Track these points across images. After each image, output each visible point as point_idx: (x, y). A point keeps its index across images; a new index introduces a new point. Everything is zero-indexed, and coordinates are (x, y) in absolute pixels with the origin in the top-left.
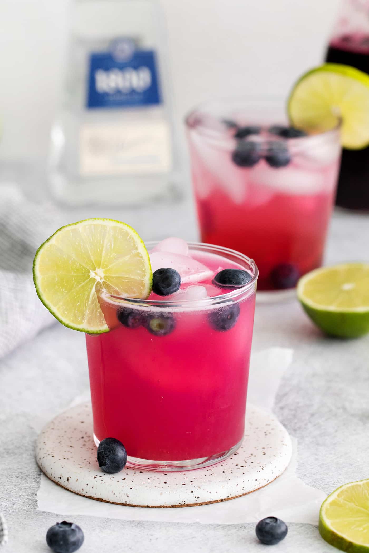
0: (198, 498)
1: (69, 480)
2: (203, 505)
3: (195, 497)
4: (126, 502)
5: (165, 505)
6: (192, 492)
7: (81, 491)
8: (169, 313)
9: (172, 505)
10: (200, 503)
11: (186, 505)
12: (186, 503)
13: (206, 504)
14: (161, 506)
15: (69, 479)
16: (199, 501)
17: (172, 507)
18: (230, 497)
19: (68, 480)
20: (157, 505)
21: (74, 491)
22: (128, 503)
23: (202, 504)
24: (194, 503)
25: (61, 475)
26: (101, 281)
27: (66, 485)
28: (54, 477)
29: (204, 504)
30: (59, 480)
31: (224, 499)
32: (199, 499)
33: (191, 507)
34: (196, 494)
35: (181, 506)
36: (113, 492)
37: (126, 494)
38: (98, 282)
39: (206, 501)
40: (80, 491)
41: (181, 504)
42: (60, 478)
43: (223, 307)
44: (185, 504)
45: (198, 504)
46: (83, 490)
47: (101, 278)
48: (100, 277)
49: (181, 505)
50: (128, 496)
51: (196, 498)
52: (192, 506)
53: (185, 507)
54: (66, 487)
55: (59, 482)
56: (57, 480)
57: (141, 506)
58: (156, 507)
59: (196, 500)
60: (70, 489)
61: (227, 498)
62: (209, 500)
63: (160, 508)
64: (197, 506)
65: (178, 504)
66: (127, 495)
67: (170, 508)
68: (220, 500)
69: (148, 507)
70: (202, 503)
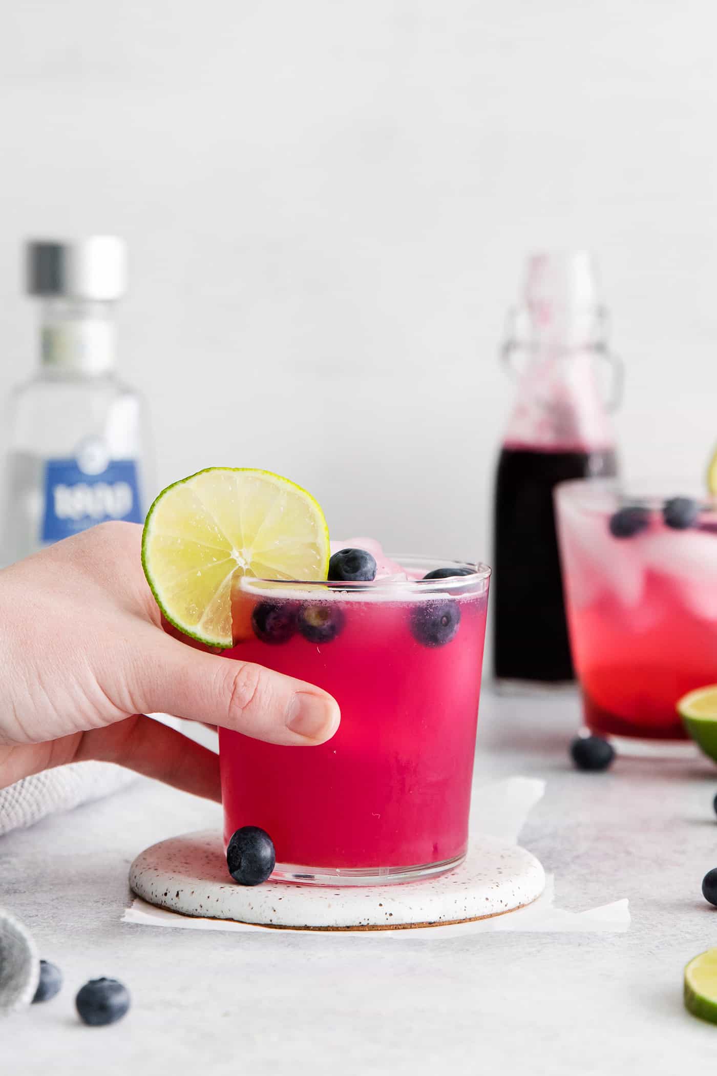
0: (391, 915)
1: (180, 896)
2: (399, 929)
3: (386, 914)
4: (271, 921)
5: (335, 925)
6: (381, 905)
7: (199, 909)
8: (347, 603)
9: (348, 925)
10: (393, 925)
11: (371, 925)
12: (371, 923)
13: (404, 928)
14: (329, 926)
15: (180, 893)
16: (392, 921)
17: (347, 929)
18: (444, 919)
19: (177, 895)
20: (323, 926)
21: (187, 913)
22: (275, 922)
23: (396, 927)
24: (383, 924)
25: (167, 890)
26: (245, 568)
27: (174, 904)
28: (156, 896)
29: (400, 927)
30: (164, 898)
31: (433, 921)
32: (392, 917)
33: (378, 930)
34: (387, 908)
35: (361, 928)
36: (250, 904)
37: (271, 908)
38: (240, 567)
39: (404, 922)
40: (196, 910)
41: (361, 924)
42: (166, 894)
43: (433, 601)
44: (368, 924)
45: (390, 926)
46: (201, 907)
47: (246, 564)
48: (245, 560)
49: (363, 925)
50: (275, 911)
51: (388, 914)
52: (380, 930)
53: (369, 930)
54: (175, 909)
55: (164, 902)
56: (161, 898)
57: (296, 927)
58: (320, 929)
59: (387, 919)
60: (181, 910)
61: (438, 921)
62: (409, 921)
63: (327, 930)
64: (389, 930)
65: (356, 923)
66: (273, 908)
67: (345, 930)
68: (426, 923)
69: (307, 928)
70: (397, 925)
